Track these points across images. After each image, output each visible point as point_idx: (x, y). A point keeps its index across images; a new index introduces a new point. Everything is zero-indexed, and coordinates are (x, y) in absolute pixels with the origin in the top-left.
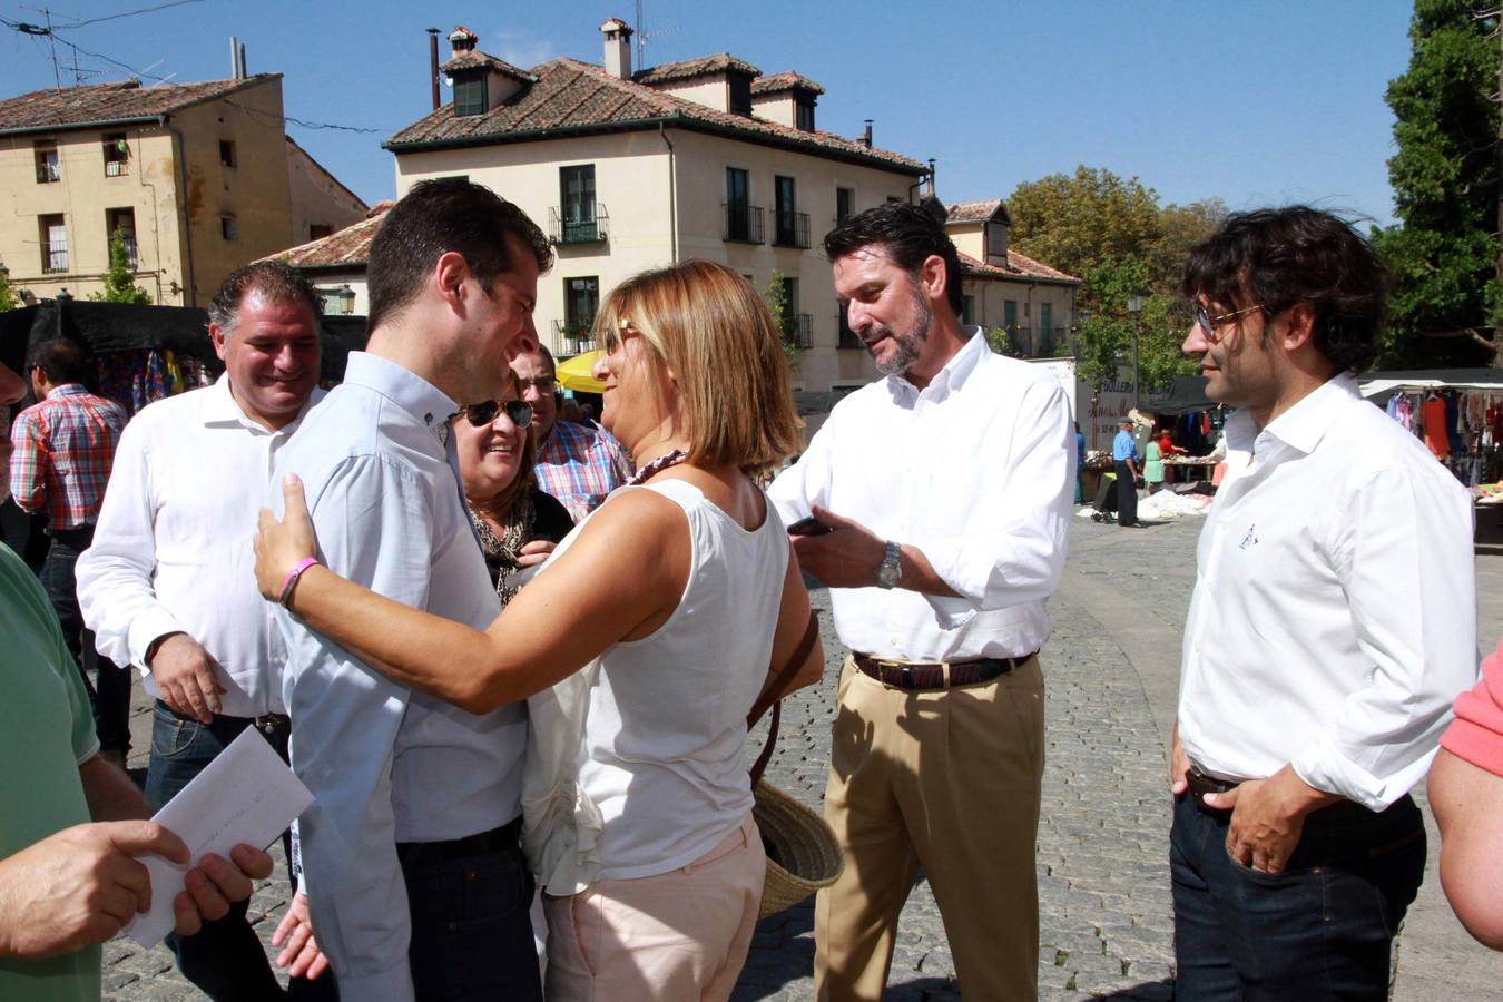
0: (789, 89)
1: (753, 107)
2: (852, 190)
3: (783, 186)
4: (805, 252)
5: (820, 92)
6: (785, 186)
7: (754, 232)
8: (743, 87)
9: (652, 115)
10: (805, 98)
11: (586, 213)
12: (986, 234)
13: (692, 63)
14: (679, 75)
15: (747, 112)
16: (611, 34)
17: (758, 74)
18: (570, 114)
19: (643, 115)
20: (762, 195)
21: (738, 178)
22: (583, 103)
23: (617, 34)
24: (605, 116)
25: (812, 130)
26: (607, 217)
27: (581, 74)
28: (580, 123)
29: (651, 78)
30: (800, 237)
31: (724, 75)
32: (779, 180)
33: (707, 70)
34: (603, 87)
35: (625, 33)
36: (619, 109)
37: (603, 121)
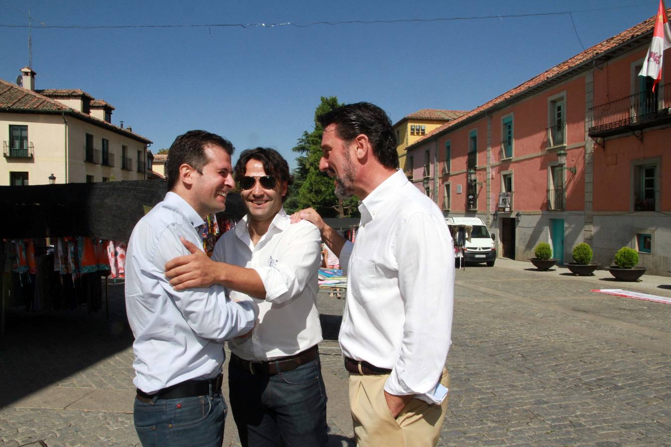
0: (103, 106)
1: (91, 111)
2: (127, 147)
3: (105, 143)
4: (113, 168)
5: (113, 109)
6: (105, 141)
7: (95, 159)
8: (87, 103)
9: (59, 109)
10: (108, 110)
11: (22, 145)
12: (165, 166)
13: (64, 90)
14: (59, 94)
15: (89, 112)
16: (26, 74)
17: (93, 99)
18: (15, 103)
19: (54, 108)
20: (97, 145)
21: (89, 138)
22: (20, 100)
23: (29, 74)
24: (35, 106)
25: (110, 122)
26: (33, 147)
27: (12, 87)
28: (22, 108)
29: (45, 94)
30: (110, 162)
31: (81, 98)
32: (103, 140)
33: (73, 94)
34: (27, 94)
35: (33, 74)
36: (40, 104)
37: (34, 108)
